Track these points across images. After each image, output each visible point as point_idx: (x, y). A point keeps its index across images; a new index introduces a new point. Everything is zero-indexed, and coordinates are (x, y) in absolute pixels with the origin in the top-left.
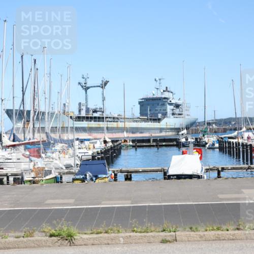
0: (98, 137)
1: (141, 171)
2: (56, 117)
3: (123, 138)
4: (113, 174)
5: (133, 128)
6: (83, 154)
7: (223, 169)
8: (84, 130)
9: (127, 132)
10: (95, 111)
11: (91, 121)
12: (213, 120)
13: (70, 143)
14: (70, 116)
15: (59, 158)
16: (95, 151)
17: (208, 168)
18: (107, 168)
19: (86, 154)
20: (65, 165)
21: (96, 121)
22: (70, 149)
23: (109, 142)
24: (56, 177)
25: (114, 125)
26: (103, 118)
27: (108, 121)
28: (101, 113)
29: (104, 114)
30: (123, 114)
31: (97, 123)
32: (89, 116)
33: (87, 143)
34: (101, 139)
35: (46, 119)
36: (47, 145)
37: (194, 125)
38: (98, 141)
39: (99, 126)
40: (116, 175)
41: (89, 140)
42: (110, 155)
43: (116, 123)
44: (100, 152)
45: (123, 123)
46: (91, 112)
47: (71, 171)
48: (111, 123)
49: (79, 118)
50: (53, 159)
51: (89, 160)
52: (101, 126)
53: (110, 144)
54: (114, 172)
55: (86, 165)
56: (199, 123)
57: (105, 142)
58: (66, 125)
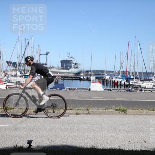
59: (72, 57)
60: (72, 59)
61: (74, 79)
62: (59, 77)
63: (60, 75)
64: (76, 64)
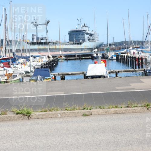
0: (44, 55)
1: (70, 74)
2: (19, 43)
3: (59, 55)
4: (54, 76)
5: (65, 49)
6: (36, 65)
7: (119, 72)
8: (36, 50)
9: (61, 51)
10: (42, 39)
11: (40, 45)
12: (112, 43)
13: (28, 59)
14: (27, 42)
15: (21, 67)
16: (43, 63)
17: (110, 71)
18: (50, 73)
19: (37, 65)
20: (25, 72)
21: (43, 45)
22: (28, 62)
23: (51, 57)
24: (20, 79)
25: (54, 47)
26: (47, 43)
27: (50, 45)
28: (46, 40)
29: (48, 41)
30: (59, 40)
31: (44, 46)
32: (39, 42)
33: (38, 58)
34: (46, 55)
35: (13, 45)
36: (14, 60)
37: (101, 46)
38: (44, 57)
39: (45, 48)
40: (55, 77)
41: (39, 56)
42: (52, 65)
43: (55, 46)
44: (45, 63)
45: (59, 46)
46: (40, 40)
47: (29, 75)
48: (52, 46)
49: (33, 44)
50: (17, 68)
51: (39, 68)
52: (46, 48)
53: (51, 59)
54: (54, 75)
55: (38, 71)
56: (104, 45)
57: (49, 57)
58: (25, 48)
59: (85, 24)
60: (84, 28)
61: (84, 57)
62: (61, 56)
63: (62, 54)
64: (91, 35)
